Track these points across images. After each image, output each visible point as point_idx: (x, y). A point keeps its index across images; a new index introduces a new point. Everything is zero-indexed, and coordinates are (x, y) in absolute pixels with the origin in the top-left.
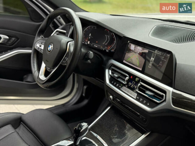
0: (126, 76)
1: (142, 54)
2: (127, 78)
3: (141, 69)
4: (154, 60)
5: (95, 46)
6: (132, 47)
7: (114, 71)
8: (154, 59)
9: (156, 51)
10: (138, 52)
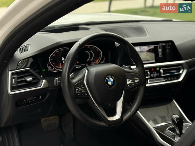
1: (149, 51)
3: (154, 61)
4: (162, 50)
5: (77, 67)
9: (160, 44)
10: (146, 51)
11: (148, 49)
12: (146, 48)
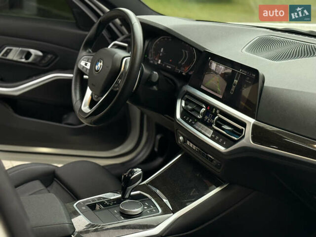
0: (203, 107)
1: (224, 75)
2: (203, 110)
3: (221, 97)
5: (168, 67)
6: (214, 66)
7: (188, 102)
8: (237, 81)
9: (241, 70)
10: (220, 73)
11: (223, 72)
12: (222, 68)
